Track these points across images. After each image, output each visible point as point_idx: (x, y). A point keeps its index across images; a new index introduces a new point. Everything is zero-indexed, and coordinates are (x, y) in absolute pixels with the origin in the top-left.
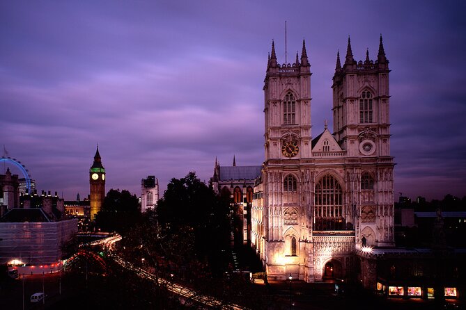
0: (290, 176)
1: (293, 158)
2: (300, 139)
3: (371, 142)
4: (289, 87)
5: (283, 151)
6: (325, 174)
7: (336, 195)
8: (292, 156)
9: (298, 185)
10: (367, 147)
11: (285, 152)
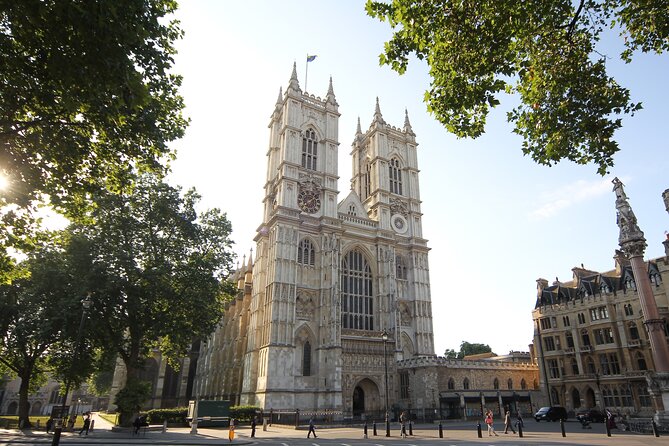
0: (307, 241)
1: (312, 215)
2: (323, 190)
3: (402, 217)
4: (312, 121)
5: (299, 202)
6: (353, 246)
7: (366, 281)
8: (312, 212)
9: (317, 256)
10: (399, 223)
11: (302, 203)
